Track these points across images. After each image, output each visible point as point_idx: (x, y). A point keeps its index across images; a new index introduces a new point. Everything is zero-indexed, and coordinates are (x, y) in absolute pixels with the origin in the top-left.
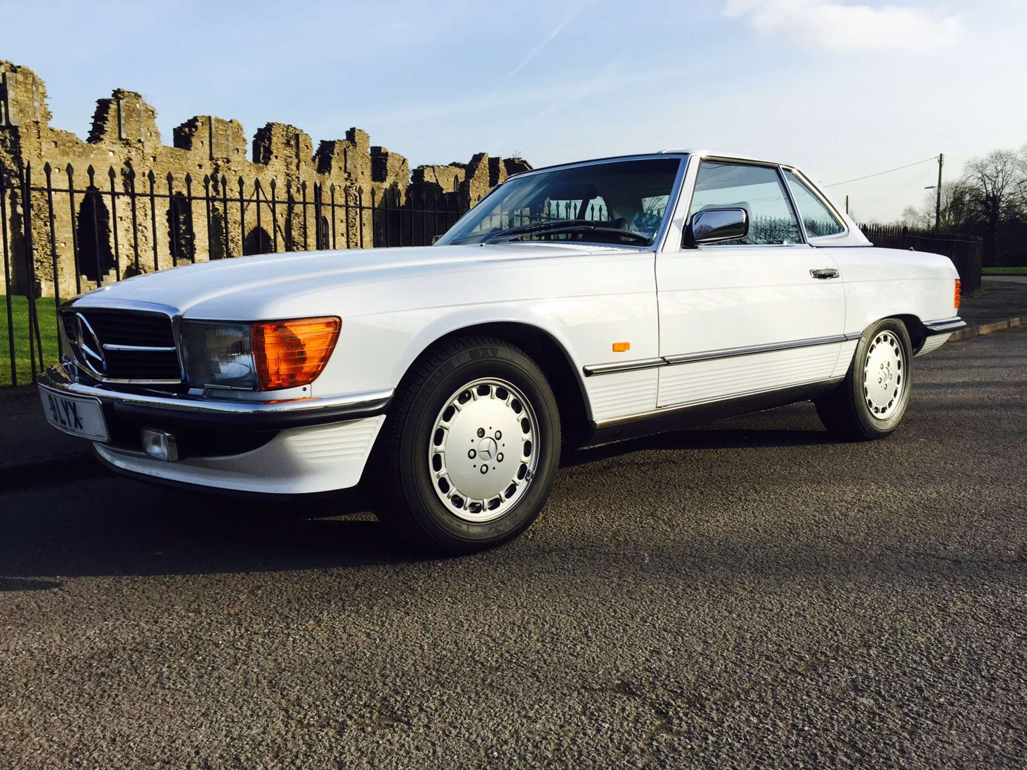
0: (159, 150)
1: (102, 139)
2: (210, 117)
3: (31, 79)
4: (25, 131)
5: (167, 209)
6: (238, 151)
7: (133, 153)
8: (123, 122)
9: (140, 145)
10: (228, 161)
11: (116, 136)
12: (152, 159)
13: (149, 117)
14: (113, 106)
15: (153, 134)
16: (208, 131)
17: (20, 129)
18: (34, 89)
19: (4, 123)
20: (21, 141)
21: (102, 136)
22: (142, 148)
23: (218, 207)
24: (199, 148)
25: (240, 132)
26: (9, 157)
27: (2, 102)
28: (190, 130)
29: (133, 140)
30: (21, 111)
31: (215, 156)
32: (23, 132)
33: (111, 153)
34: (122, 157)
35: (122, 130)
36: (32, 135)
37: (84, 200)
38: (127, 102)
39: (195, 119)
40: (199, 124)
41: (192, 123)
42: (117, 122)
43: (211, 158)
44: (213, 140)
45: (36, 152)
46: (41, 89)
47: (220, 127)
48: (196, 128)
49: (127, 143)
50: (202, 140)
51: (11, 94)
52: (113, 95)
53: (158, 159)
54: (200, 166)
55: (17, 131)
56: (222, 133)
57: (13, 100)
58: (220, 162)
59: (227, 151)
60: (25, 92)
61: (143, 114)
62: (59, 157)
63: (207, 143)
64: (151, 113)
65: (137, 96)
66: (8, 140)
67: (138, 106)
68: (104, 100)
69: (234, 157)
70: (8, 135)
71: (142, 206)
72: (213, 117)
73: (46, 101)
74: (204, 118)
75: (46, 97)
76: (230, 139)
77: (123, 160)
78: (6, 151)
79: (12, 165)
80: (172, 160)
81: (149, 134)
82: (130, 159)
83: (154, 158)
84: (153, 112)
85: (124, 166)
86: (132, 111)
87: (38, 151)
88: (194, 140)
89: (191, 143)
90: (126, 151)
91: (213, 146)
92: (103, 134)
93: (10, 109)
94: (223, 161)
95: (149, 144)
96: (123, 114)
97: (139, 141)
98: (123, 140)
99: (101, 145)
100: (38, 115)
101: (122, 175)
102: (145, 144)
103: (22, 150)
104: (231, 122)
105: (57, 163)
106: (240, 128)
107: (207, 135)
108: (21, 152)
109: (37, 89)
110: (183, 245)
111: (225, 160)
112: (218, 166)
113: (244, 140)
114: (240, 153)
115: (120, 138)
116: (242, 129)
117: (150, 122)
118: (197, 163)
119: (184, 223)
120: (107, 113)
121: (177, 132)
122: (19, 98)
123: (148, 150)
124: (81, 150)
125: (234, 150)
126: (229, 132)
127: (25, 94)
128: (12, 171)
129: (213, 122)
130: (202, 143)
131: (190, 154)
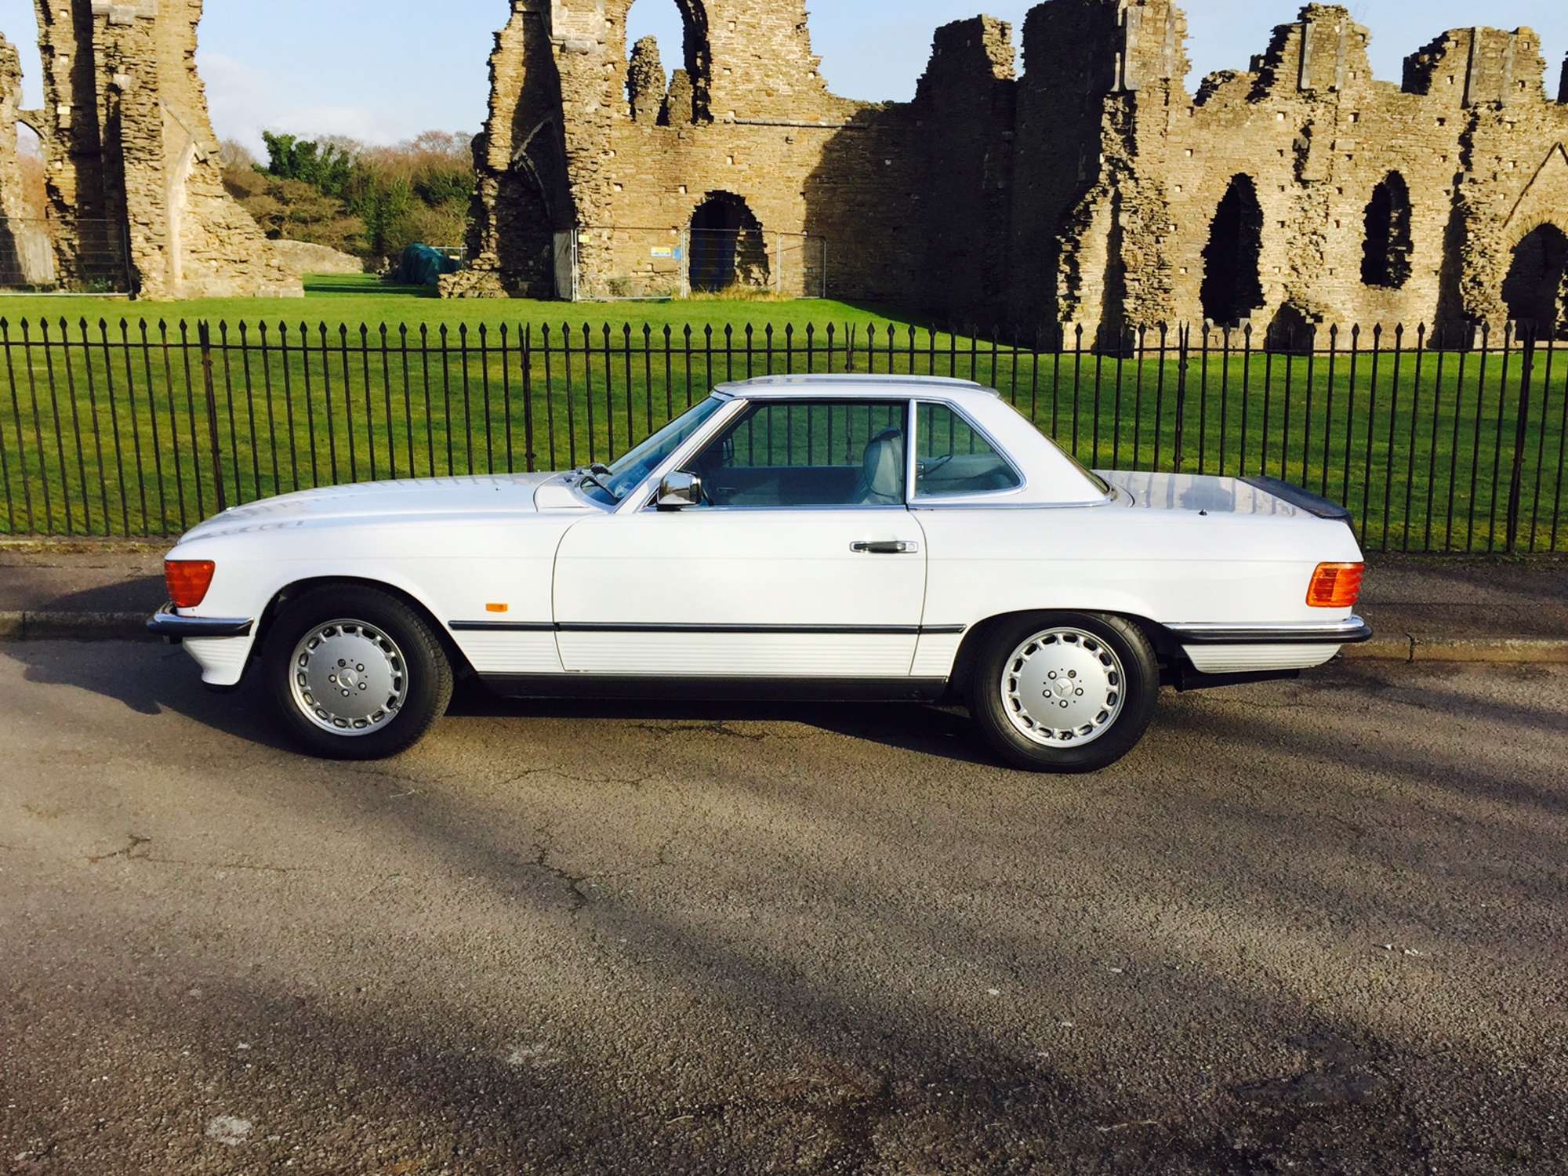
0: (1365, 101)
1: (1268, 94)
2: (1473, 30)
3: (1164, 12)
4: (1145, 96)
5: (1367, 202)
6: (1523, 86)
7: (1319, 112)
8: (1306, 61)
9: (1333, 96)
10: (1499, 107)
11: (1293, 85)
12: (1351, 118)
13: (1356, 46)
14: (1294, 37)
15: (1359, 74)
16: (1466, 56)
17: (1137, 95)
18: (1168, 26)
19: (1116, 88)
20: (1137, 114)
21: (1267, 90)
22: (1335, 101)
23: (1467, 194)
24: (1445, 89)
25: (1532, 49)
26: (1119, 138)
27: (1118, 55)
28: (1433, 59)
29: (1320, 89)
30: (1144, 65)
31: (1472, 100)
32: (1141, 99)
33: (1281, 116)
34: (1299, 121)
35: (1304, 73)
36: (1156, 102)
37: (1224, 198)
38: (1318, 25)
39: (1445, 37)
40: (1449, 45)
41: (1436, 47)
42: (1297, 62)
43: (1465, 105)
44: (1474, 72)
45: (1159, 128)
46: (1178, 26)
47: (1492, 45)
48: (1443, 52)
49: (1311, 96)
50: (1452, 73)
51: (1131, 40)
52: (1300, 16)
53: (1362, 118)
54: (1442, 121)
55: (1134, 98)
56: (1494, 55)
57: (1134, 50)
58: (1482, 111)
59: (1500, 88)
60: (1154, 34)
61: (1344, 42)
62: (1195, 132)
63: (1460, 77)
64: (1361, 38)
65: (1340, 11)
66: (1120, 114)
67: (1337, 29)
68: (1283, 26)
69: (1514, 99)
70: (1120, 106)
71: (1322, 200)
72: (1479, 30)
73: (1185, 43)
74: (1460, 34)
75: (1184, 37)
76: (1509, 66)
77: (1300, 126)
78: (1117, 131)
79: (1122, 150)
80: (1388, 116)
81: (1351, 75)
82: (1311, 122)
83: (1356, 116)
84: (1363, 35)
85: (1300, 136)
86: (1326, 40)
87: (1163, 126)
88: (1434, 75)
89: (1430, 80)
90: (1308, 108)
91: (1472, 82)
92: (1270, 84)
93: (1128, 64)
94: (1489, 108)
95: (1350, 92)
96: (1309, 48)
97: (1332, 89)
98: (1305, 91)
99: (1266, 105)
100: (1169, 68)
101: (1294, 150)
102: (1343, 93)
103: (1138, 126)
104: (1516, 32)
105: (1190, 141)
106: (1533, 41)
107: (1464, 63)
108: (1135, 130)
109: (1173, 25)
110: (1391, 264)
111: (1494, 105)
112: (1476, 116)
113: (1541, 63)
114: (1527, 89)
115: (1299, 89)
116: (1537, 43)
117: (1355, 56)
118: (1435, 116)
119: (1397, 225)
120: (1282, 49)
121: (1409, 64)
122: (1143, 44)
123: (1347, 103)
124: (1231, 116)
125: (1515, 84)
126: (1508, 53)
127: (1153, 38)
128: (1120, 160)
129: (1478, 37)
130: (1452, 78)
131: (1424, 101)
